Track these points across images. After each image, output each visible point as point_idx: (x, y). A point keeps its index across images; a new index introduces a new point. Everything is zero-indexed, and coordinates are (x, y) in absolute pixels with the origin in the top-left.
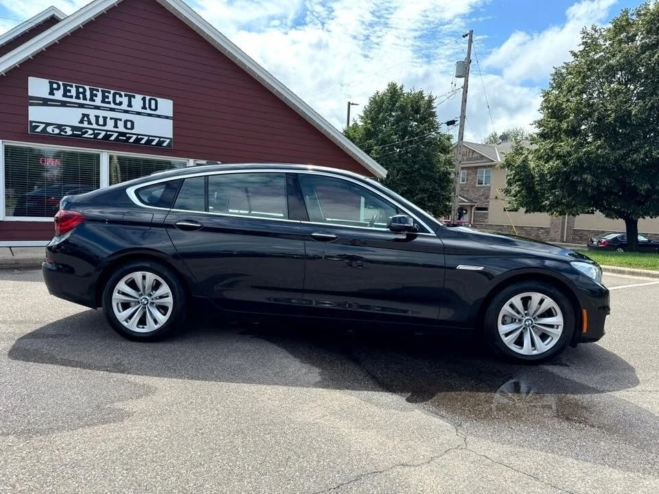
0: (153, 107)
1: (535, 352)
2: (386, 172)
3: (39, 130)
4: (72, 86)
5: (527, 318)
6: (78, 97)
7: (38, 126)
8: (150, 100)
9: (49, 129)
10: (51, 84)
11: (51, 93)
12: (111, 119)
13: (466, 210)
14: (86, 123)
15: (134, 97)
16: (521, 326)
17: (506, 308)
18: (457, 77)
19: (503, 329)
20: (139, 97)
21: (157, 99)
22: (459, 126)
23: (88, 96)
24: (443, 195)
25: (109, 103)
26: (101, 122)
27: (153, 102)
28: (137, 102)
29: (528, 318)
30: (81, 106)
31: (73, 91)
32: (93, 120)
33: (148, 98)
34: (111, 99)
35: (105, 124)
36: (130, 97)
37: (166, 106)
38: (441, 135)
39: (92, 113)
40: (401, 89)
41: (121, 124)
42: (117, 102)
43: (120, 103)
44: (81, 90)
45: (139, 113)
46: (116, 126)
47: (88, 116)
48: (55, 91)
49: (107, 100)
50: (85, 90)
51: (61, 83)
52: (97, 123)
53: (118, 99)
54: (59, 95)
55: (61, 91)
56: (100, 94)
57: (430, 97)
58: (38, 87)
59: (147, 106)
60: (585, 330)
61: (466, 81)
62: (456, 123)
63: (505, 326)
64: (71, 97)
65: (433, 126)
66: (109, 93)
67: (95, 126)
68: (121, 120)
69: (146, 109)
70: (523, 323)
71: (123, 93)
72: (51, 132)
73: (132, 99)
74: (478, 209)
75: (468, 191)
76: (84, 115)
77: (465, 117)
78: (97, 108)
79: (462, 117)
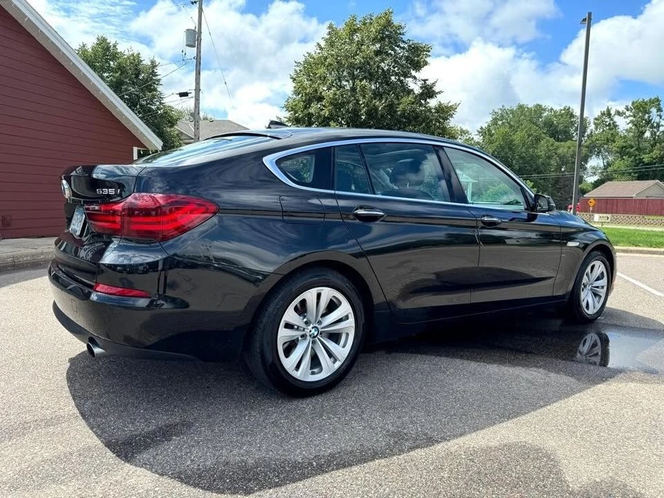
18: (187, 45)
40: (115, 46)
79: (198, 90)
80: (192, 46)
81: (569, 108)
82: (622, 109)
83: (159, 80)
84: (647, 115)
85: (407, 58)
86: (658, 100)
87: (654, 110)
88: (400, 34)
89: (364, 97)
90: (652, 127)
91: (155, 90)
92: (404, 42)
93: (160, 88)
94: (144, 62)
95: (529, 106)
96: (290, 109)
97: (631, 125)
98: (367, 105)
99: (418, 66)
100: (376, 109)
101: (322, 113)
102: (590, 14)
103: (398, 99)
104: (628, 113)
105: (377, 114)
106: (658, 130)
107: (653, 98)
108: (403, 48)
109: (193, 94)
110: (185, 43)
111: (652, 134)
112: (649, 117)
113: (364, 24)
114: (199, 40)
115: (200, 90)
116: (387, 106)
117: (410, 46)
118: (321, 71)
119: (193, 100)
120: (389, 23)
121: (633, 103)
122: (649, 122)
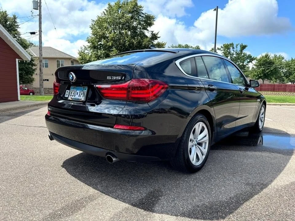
18: (34, 9)
79: (40, 31)
80: (37, 9)
81: (198, 46)
82: (220, 47)
83: (18, 26)
84: (229, 50)
85: (145, 21)
86: (233, 44)
87: (231, 48)
88: (141, 10)
89: (128, 38)
90: (231, 55)
91: (16, 30)
92: (143, 14)
93: (18, 30)
94: (9, 16)
95: (183, 45)
96: (90, 42)
97: (223, 54)
98: (129, 41)
99: (150, 25)
100: (133, 43)
101: (108, 44)
102: (217, 7)
103: (142, 39)
104: (222, 49)
105: (133, 45)
106: (233, 56)
107: (231, 43)
108: (142, 17)
109: (38, 33)
110: (32, 7)
111: (231, 58)
112: (230, 51)
113: (124, 4)
114: (40, 6)
115: (42, 31)
116: (138, 42)
117: (146, 16)
118: (105, 25)
119: (38, 36)
120: (136, 4)
121: (224, 45)
122: (229, 53)
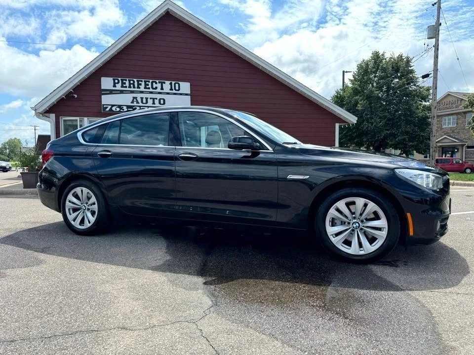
0: (177, 88)
1: (362, 253)
2: (356, 118)
3: (108, 109)
4: (126, 80)
5: (354, 221)
6: (130, 87)
7: (107, 107)
8: (175, 84)
9: (114, 108)
10: (114, 80)
11: (114, 86)
12: (151, 98)
13: (458, 149)
14: (135, 103)
15: (165, 83)
16: (350, 228)
17: (332, 212)
18: (428, 38)
19: (331, 230)
20: (168, 83)
21: (180, 83)
22: (432, 79)
23: (136, 86)
24: (422, 136)
25: (149, 88)
26: (144, 101)
27: (177, 85)
28: (167, 86)
29: (356, 221)
30: (132, 92)
31: (127, 83)
32: (139, 100)
33: (173, 83)
34: (150, 86)
35: (147, 102)
36: (162, 84)
37: (185, 87)
38: (420, 87)
39: (139, 96)
40: (383, 55)
41: (157, 102)
42: (154, 87)
43: (156, 88)
44: (132, 82)
45: (168, 93)
46: (154, 103)
47: (136, 98)
48: (116, 85)
49: (147, 87)
50: (134, 81)
51: (120, 79)
52: (142, 102)
53: (155, 85)
54: (119, 87)
55: (120, 84)
56: (143, 83)
57: (408, 58)
58: (107, 83)
59: (173, 88)
60: (411, 233)
61: (437, 41)
62: (430, 76)
63: (333, 228)
64: (126, 87)
65: (412, 81)
66: (149, 82)
67: (141, 104)
68: (156, 99)
69: (172, 90)
70: (351, 225)
71: (157, 81)
72: (115, 110)
73: (164, 84)
74: (469, 147)
75: (458, 132)
76: (134, 98)
77: (437, 70)
78: (142, 92)
79: (435, 71)
